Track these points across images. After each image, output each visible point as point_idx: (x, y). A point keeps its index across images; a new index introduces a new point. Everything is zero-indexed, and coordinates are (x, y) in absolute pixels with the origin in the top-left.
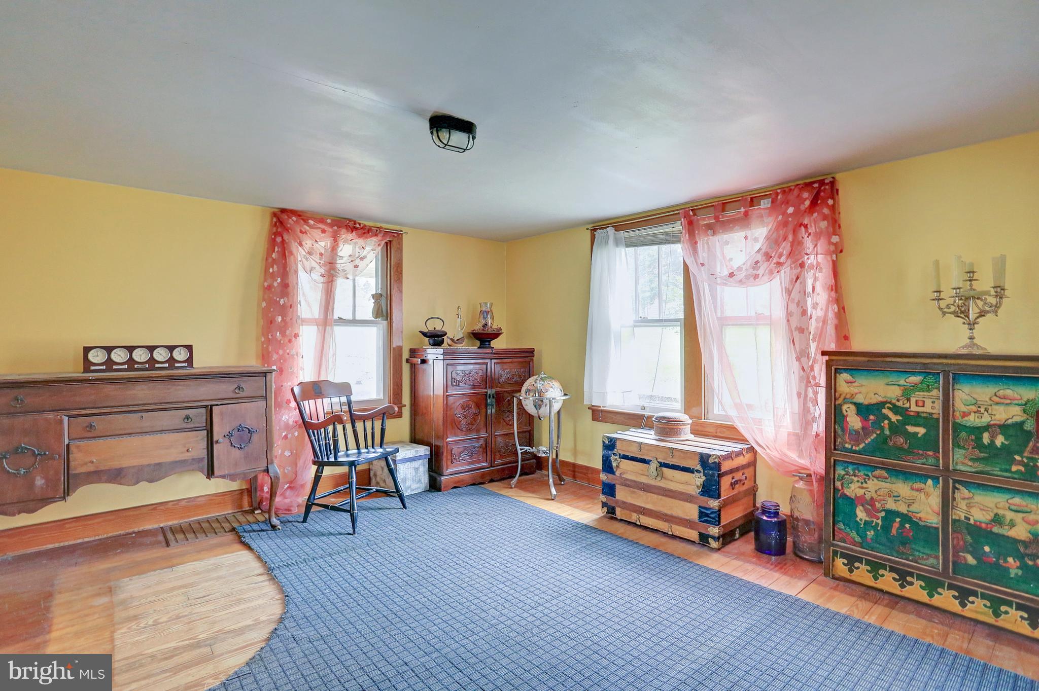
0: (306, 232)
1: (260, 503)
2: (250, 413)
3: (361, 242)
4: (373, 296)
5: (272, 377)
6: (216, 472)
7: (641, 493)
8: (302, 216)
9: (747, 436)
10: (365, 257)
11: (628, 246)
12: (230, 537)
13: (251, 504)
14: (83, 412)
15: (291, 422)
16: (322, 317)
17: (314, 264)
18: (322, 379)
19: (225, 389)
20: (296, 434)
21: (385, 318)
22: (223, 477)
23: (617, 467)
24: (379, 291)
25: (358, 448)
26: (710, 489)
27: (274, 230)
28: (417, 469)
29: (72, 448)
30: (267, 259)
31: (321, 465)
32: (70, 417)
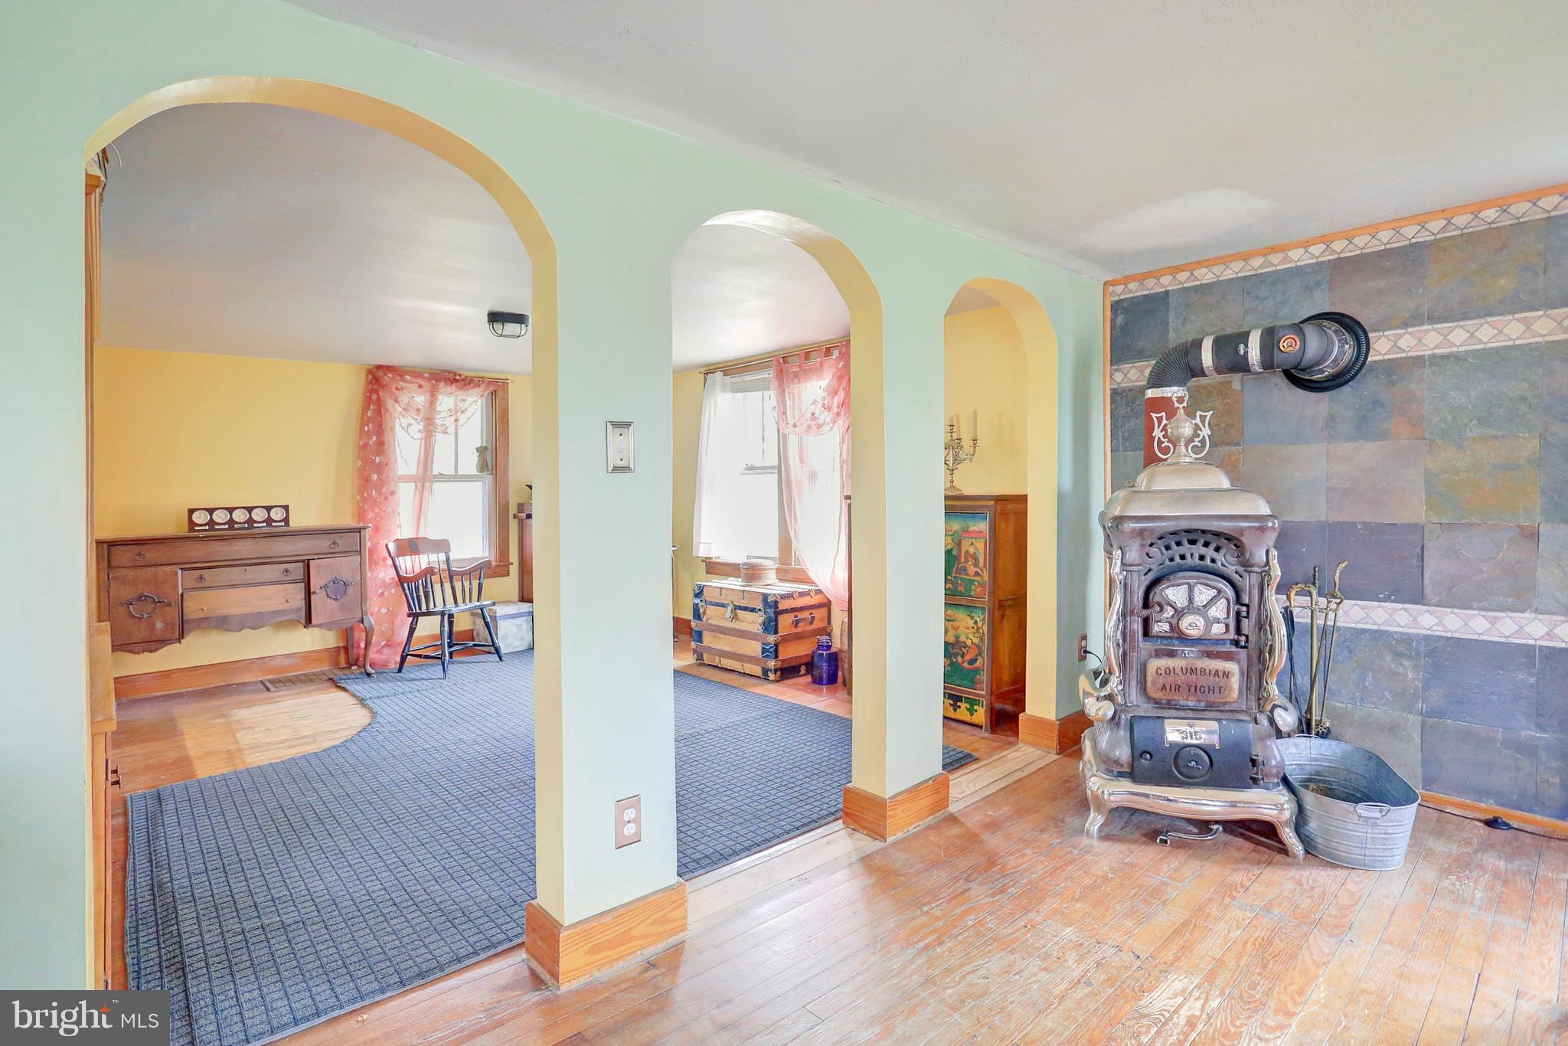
0: (402, 389)
1: (357, 660)
2: (345, 567)
3: (461, 394)
4: (478, 449)
5: (367, 534)
6: (314, 621)
7: (722, 636)
8: (397, 371)
9: (815, 578)
10: (466, 410)
11: (734, 391)
12: (328, 684)
13: (348, 661)
14: (194, 565)
15: (387, 580)
16: (420, 473)
17: (411, 420)
18: (420, 536)
19: (322, 544)
20: (393, 591)
21: (490, 472)
22: (319, 626)
23: (704, 613)
24: (485, 444)
25: (456, 602)
26: (771, 626)
27: (370, 387)
28: (519, 626)
29: (186, 597)
30: (362, 417)
31: (415, 616)
32: (182, 569)
